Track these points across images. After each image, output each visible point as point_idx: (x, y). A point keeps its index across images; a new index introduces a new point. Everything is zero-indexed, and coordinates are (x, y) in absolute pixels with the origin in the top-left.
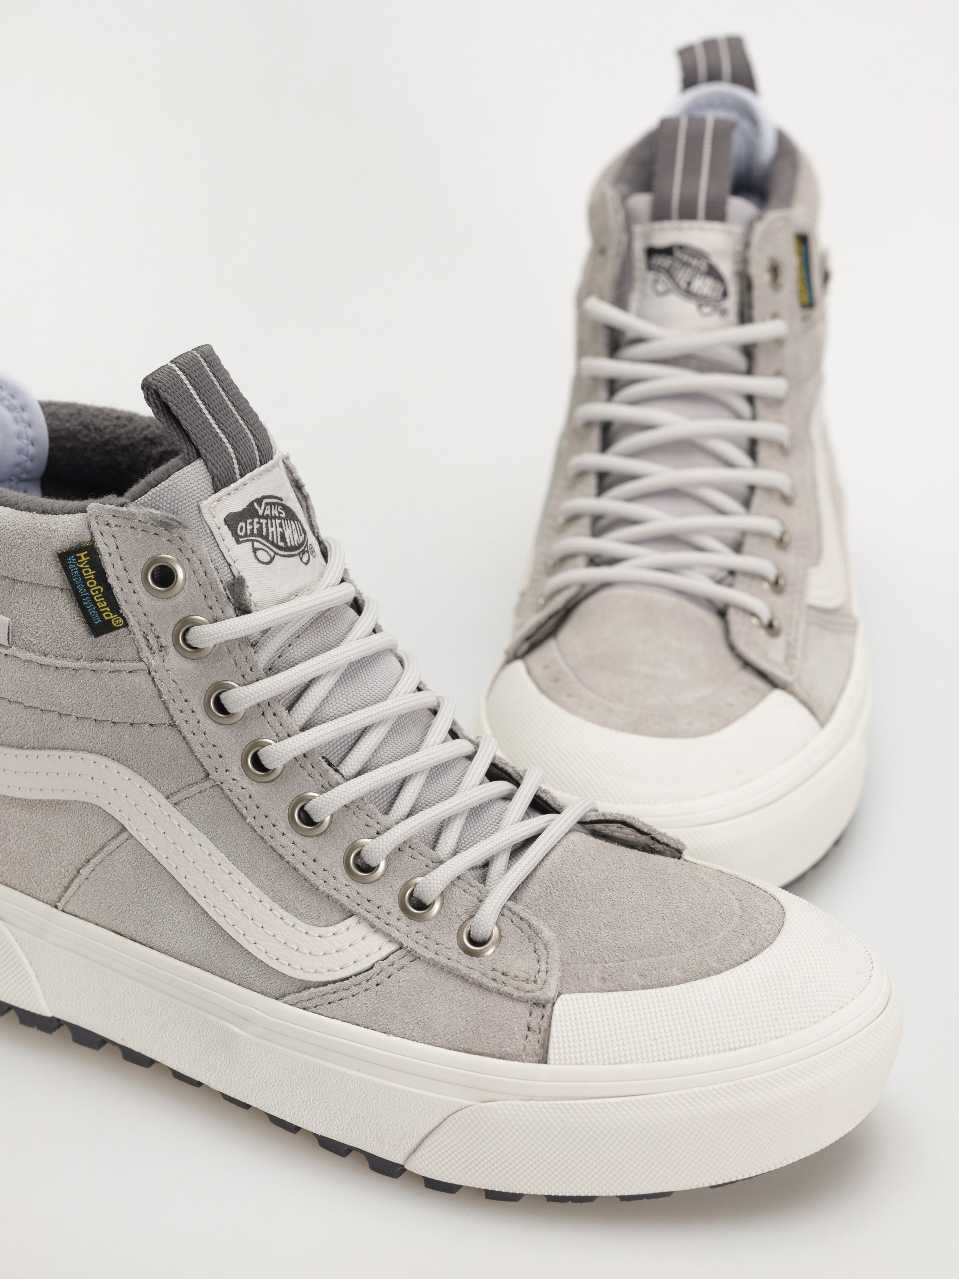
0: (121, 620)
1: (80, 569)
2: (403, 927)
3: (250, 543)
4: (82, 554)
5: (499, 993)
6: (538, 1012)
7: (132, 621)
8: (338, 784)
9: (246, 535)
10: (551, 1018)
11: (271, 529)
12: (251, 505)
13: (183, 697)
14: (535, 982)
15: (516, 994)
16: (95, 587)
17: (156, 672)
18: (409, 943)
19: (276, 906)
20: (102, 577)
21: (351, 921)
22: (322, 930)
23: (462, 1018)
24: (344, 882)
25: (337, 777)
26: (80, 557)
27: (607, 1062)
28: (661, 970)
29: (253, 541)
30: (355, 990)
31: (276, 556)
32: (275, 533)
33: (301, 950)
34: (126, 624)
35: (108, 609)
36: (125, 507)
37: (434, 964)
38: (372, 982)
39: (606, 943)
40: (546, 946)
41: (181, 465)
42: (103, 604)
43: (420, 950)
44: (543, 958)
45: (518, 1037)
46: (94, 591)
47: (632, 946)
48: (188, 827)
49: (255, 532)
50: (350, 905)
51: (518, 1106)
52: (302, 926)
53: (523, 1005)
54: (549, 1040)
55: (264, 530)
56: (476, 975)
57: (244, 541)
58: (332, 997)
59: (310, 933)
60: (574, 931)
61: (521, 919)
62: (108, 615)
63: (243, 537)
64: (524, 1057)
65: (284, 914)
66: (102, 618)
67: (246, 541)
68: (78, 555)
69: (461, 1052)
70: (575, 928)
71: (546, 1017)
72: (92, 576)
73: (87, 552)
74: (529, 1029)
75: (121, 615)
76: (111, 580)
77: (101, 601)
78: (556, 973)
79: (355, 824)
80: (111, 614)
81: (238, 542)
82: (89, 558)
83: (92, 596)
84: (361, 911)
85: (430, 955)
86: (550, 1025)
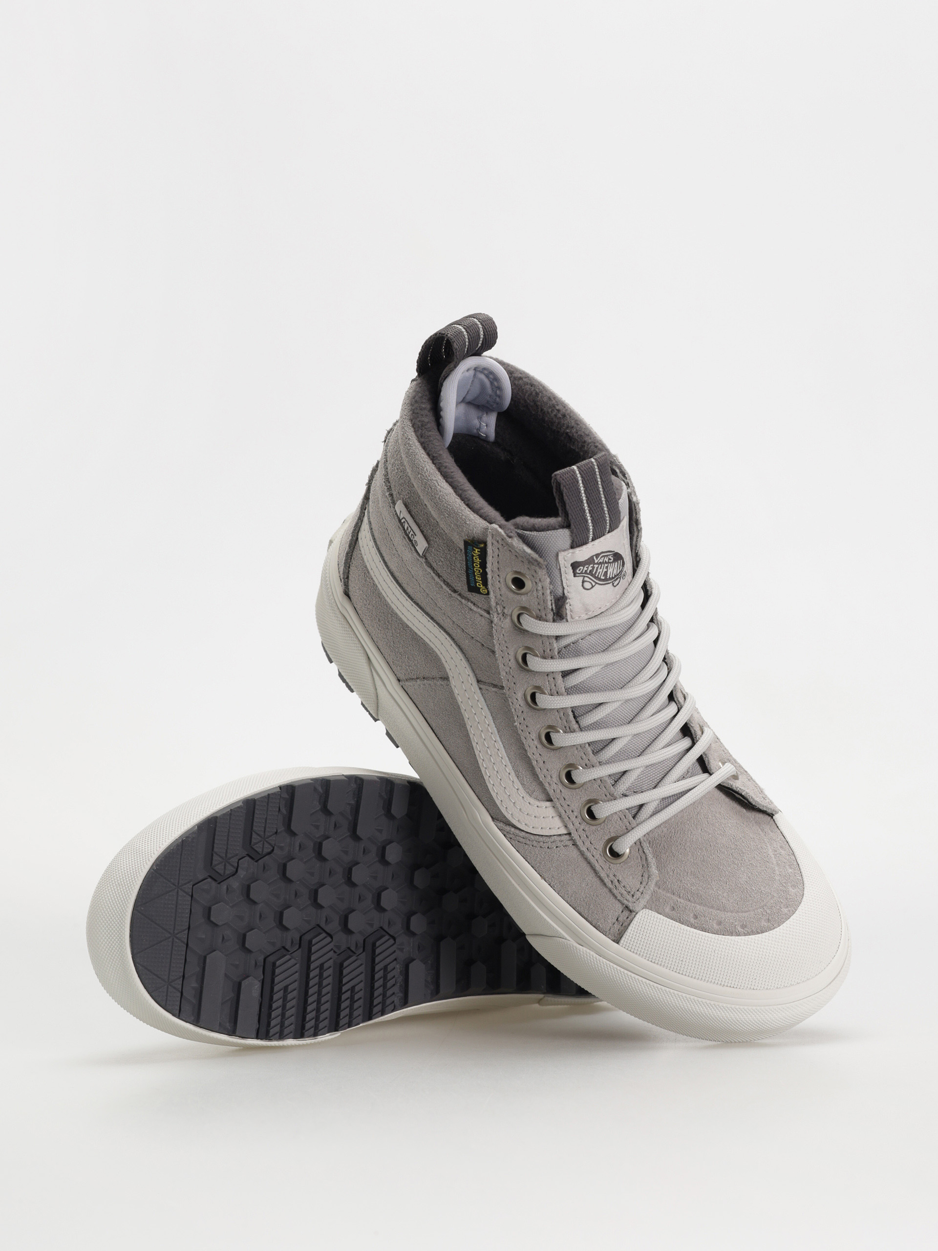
0: (486, 591)
1: (473, 556)
2: (577, 824)
3: (582, 578)
4: (477, 550)
5: (610, 891)
6: (626, 913)
7: (492, 595)
8: (574, 731)
9: (582, 573)
10: (631, 921)
11: (599, 570)
12: (592, 557)
13: (506, 645)
14: (633, 896)
15: (619, 897)
16: (477, 568)
17: (495, 625)
18: (575, 835)
19: (513, 773)
20: (483, 565)
21: (548, 804)
22: (532, 801)
23: (584, 893)
24: (556, 782)
25: (576, 726)
26: (475, 550)
27: (647, 958)
28: (707, 918)
29: (584, 576)
30: (535, 843)
31: (597, 585)
32: (600, 573)
33: (516, 804)
34: (488, 594)
35: (481, 582)
36: (510, 539)
37: (582, 854)
38: (546, 845)
39: (685, 885)
40: (649, 877)
41: (557, 528)
42: (478, 578)
43: (580, 843)
44: (644, 883)
45: (609, 921)
46: (476, 570)
47: (699, 895)
48: (482, 703)
49: (588, 572)
50: (553, 797)
51: (589, 954)
52: (522, 792)
53: (620, 905)
54: (625, 932)
55: (595, 571)
56: (603, 875)
57: (579, 576)
58: (521, 840)
59: (525, 799)
60: (673, 868)
61: (644, 852)
62: (479, 585)
63: (579, 574)
64: (608, 933)
65: (516, 780)
66: (476, 585)
67: (581, 576)
68: (474, 548)
69: (576, 911)
70: (674, 866)
71: (629, 919)
72: (478, 563)
73: (479, 550)
74: (617, 920)
75: (487, 589)
76: (488, 570)
77: (479, 577)
78: (647, 897)
79: (575, 755)
80: (482, 585)
81: (575, 576)
82: (479, 553)
83: (474, 572)
84: (558, 803)
85: (584, 849)
86: (629, 925)
